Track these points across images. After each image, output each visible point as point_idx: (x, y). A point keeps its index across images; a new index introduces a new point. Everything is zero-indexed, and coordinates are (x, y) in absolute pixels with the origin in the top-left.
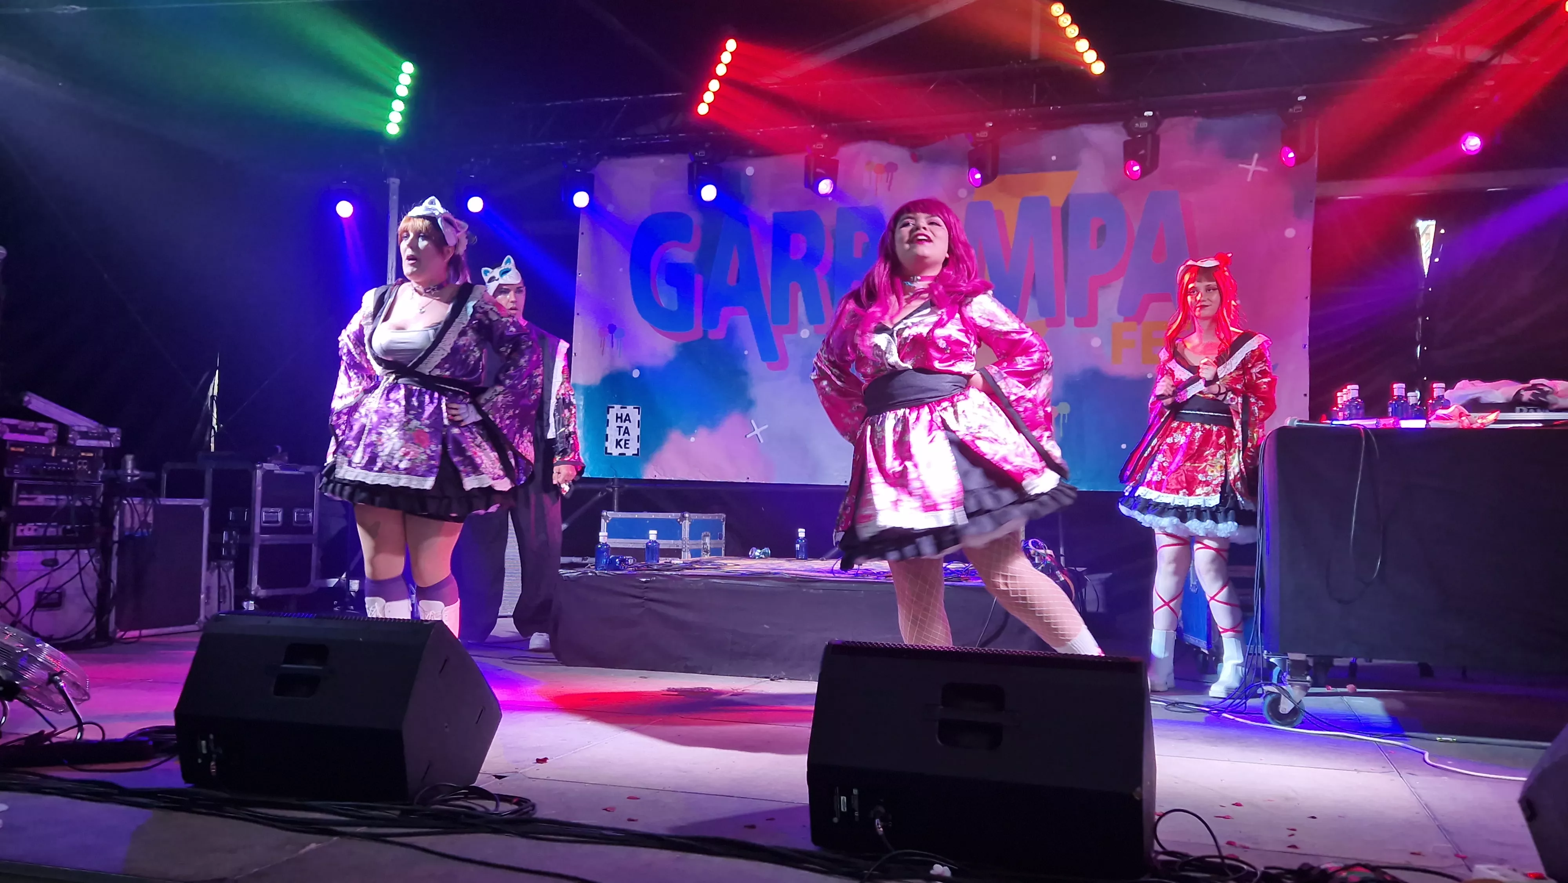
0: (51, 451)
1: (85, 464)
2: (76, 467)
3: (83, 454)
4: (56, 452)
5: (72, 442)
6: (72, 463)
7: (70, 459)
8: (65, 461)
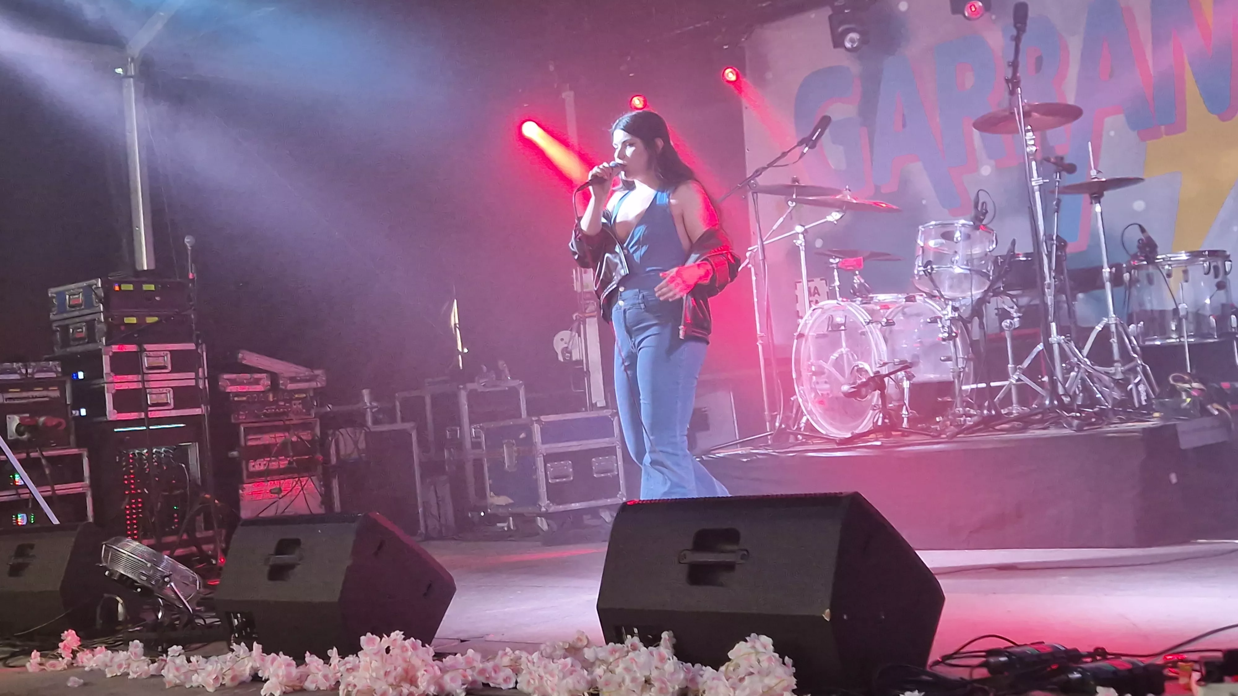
0: (268, 397)
1: (300, 404)
2: (291, 407)
3: (296, 396)
4: (274, 397)
5: (283, 387)
6: (287, 405)
7: (286, 401)
8: (282, 403)
